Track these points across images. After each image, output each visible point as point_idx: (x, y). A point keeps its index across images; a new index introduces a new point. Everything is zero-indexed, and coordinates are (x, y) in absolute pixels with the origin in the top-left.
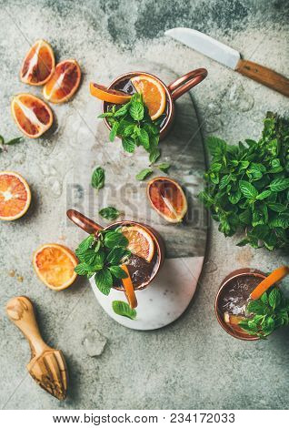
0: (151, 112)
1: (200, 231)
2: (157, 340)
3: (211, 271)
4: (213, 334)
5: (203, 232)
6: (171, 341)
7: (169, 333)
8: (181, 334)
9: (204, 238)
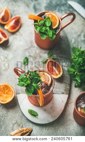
0: (53, 25)
1: (67, 85)
2: (46, 130)
3: (71, 103)
4: (71, 129)
5: (68, 85)
6: (52, 131)
7: (51, 127)
8: (57, 128)
9: (69, 88)
